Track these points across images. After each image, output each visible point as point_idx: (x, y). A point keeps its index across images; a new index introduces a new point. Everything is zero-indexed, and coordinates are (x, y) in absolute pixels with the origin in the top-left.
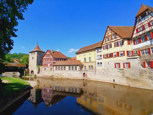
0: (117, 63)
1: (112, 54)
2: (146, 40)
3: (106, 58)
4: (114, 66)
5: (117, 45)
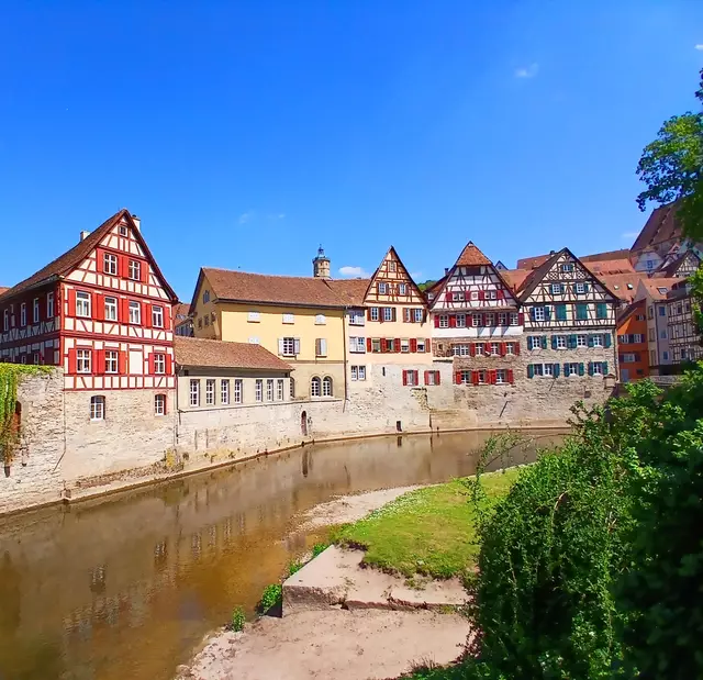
0: (410, 372)
1: (397, 341)
2: (468, 325)
3: (375, 351)
4: (402, 380)
5: (411, 317)
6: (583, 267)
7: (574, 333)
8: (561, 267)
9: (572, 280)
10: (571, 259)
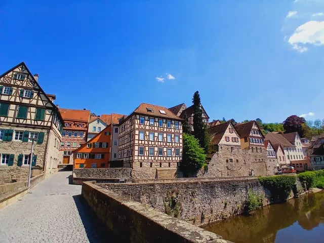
6: (33, 79)
7: (12, 128)
8: (16, 76)
9: (22, 87)
10: (26, 72)
